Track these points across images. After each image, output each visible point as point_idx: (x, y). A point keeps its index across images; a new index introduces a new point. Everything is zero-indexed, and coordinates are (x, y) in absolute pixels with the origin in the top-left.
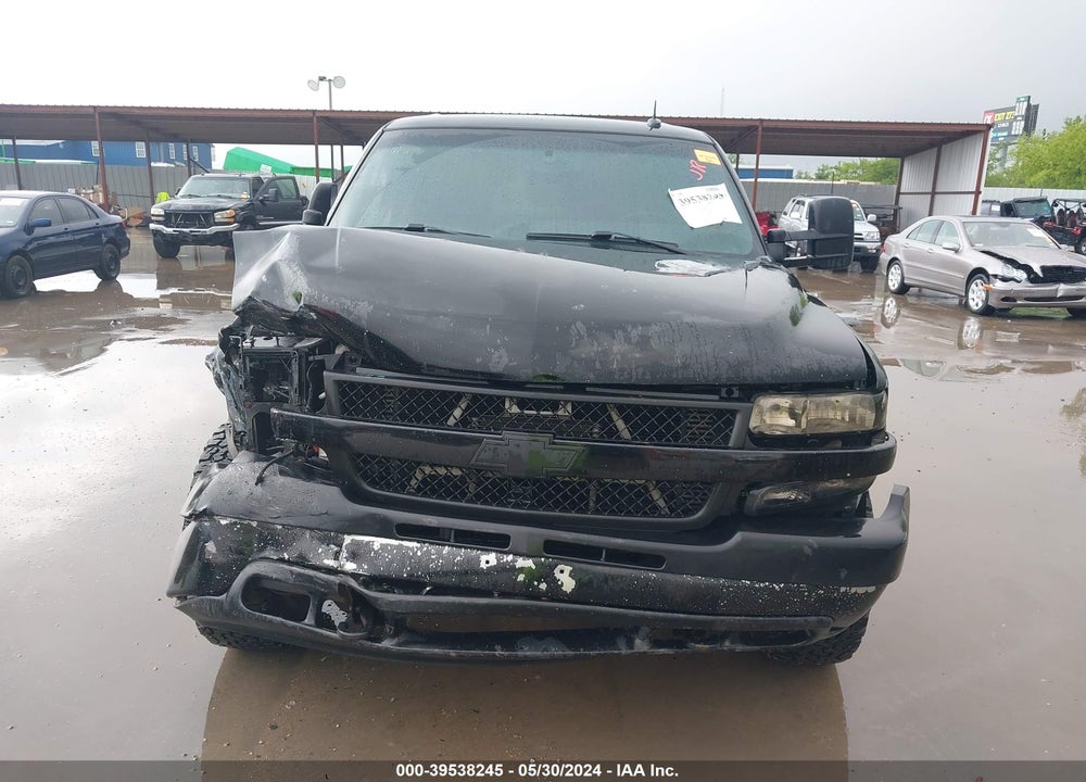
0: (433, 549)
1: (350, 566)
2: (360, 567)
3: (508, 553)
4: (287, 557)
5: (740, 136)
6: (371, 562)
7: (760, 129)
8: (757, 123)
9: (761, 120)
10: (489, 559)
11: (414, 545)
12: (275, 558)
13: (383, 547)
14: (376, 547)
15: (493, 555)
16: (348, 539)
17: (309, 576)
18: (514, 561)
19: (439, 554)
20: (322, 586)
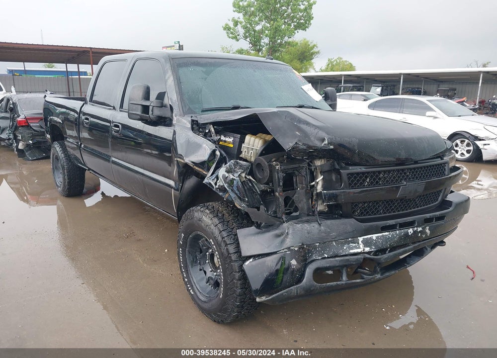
0: (394, 233)
1: (367, 249)
2: (371, 248)
3: (414, 227)
4: (326, 256)
5: (78, 55)
6: (375, 245)
7: (91, 52)
8: (89, 50)
9: (91, 48)
10: (411, 231)
11: (387, 233)
12: (320, 258)
13: (377, 237)
14: (374, 238)
15: (411, 229)
16: (361, 239)
17: (347, 259)
18: (417, 229)
19: (396, 234)
20: (354, 261)
